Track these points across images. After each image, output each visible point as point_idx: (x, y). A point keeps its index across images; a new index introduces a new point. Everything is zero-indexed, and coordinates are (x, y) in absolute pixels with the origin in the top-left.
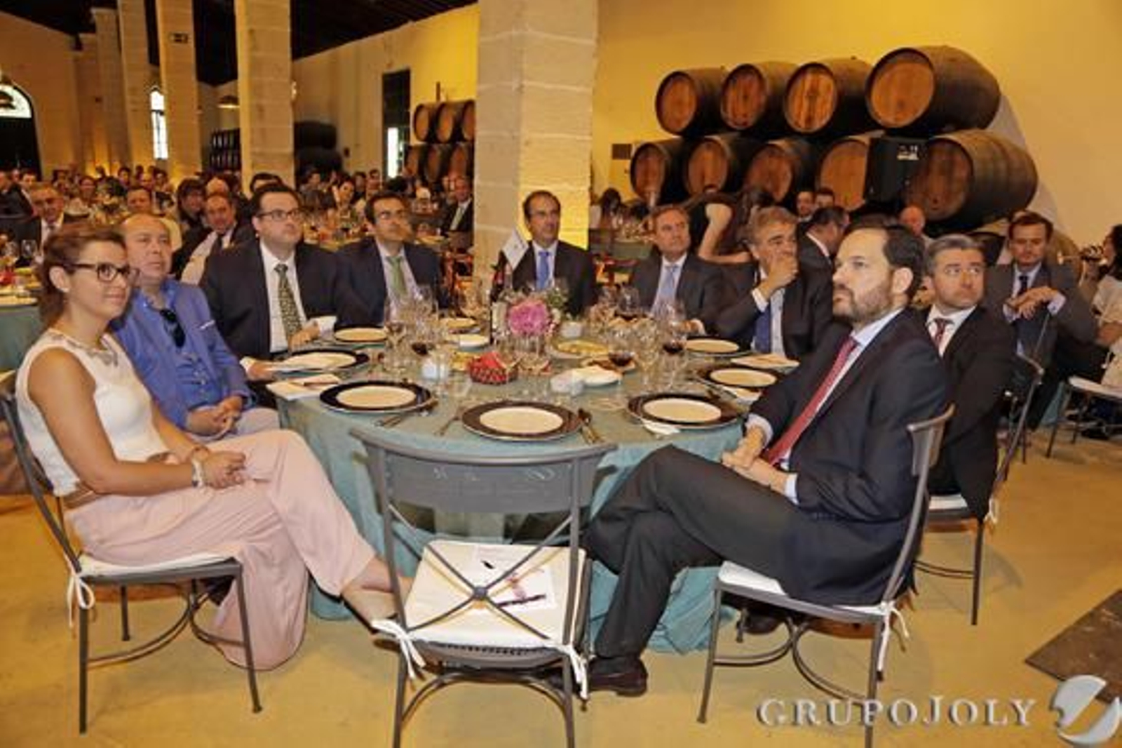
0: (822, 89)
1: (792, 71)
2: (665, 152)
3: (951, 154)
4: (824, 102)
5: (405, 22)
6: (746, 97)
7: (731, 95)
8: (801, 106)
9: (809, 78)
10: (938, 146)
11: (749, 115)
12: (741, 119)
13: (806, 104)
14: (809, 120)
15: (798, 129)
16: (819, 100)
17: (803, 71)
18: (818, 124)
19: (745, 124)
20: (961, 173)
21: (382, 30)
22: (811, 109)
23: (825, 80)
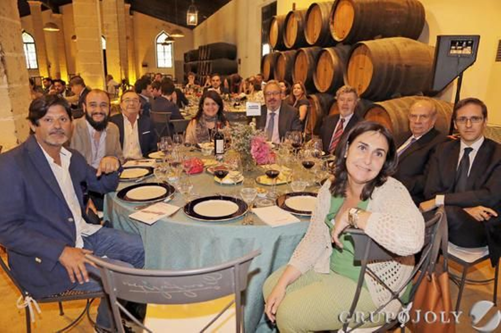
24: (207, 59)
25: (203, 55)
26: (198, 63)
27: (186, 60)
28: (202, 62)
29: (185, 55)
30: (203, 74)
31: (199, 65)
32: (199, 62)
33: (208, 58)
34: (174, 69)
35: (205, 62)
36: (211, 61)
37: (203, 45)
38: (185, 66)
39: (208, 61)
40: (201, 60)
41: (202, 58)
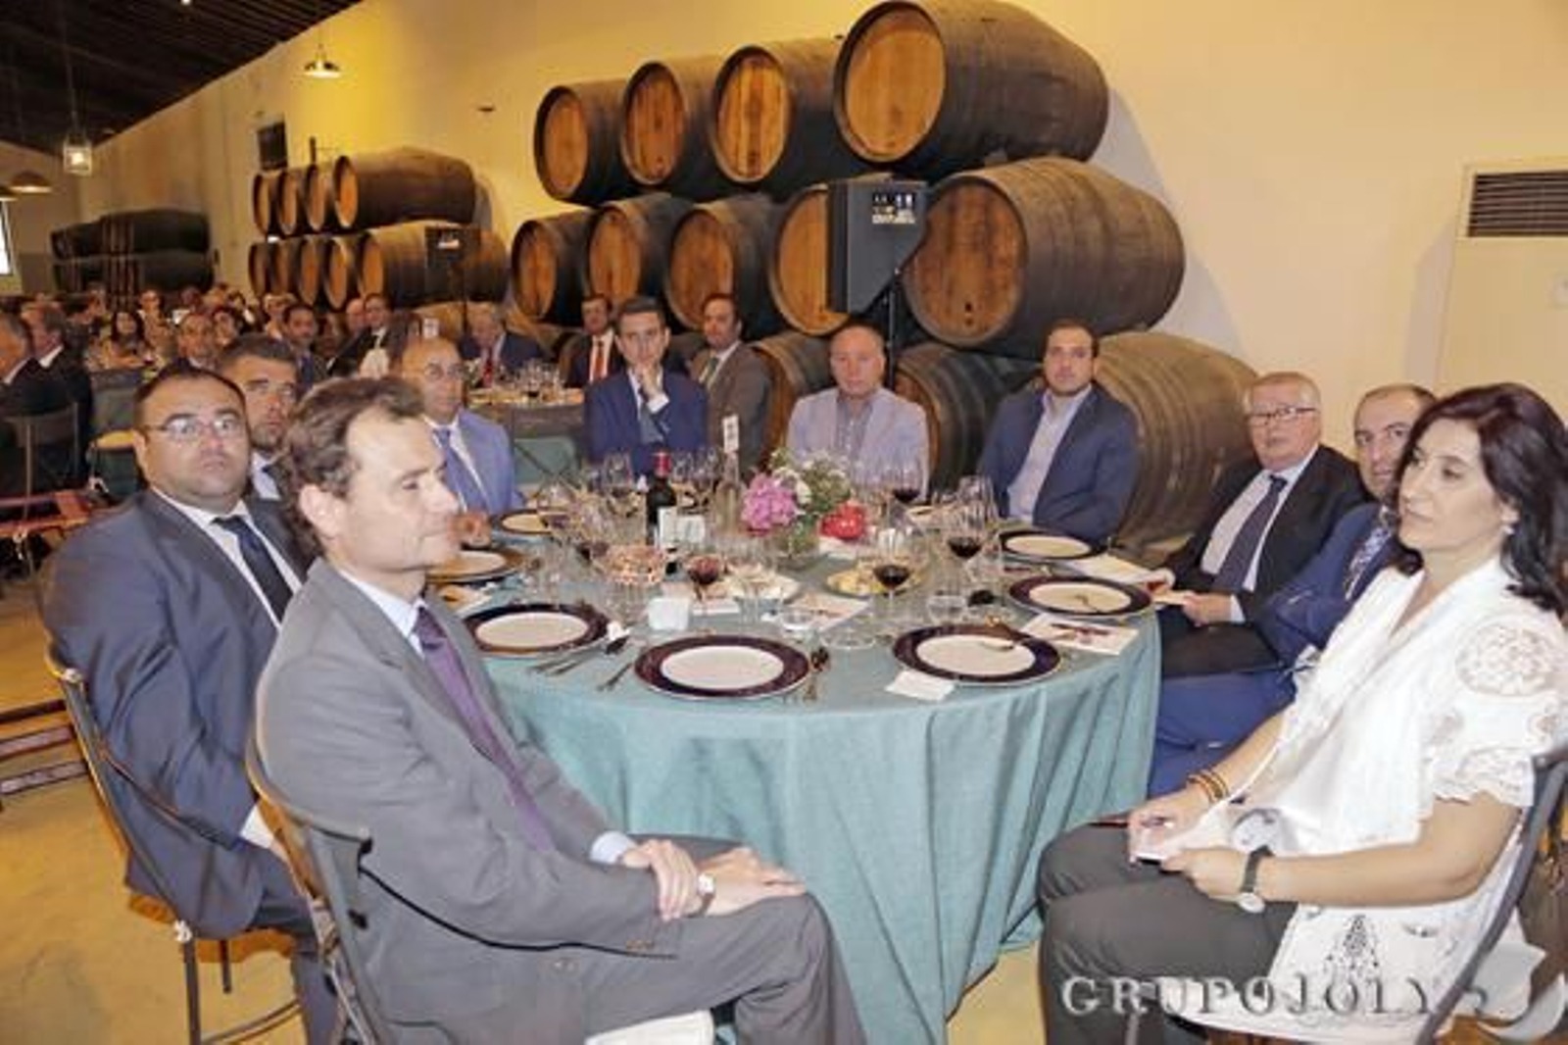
0: (767, 98)
1: (718, 67)
2: (557, 235)
3: (987, 209)
4: (773, 121)
5: (272, 45)
6: (658, 124)
7: (640, 120)
8: (738, 134)
9: (746, 77)
10: (963, 193)
11: (665, 158)
12: (654, 168)
13: (745, 129)
14: (753, 158)
15: (738, 178)
16: (765, 120)
17: (735, 63)
18: (767, 165)
19: (660, 172)
20: (1007, 247)
21: (246, 60)
22: (754, 137)
23: (771, 79)
24: (126, 252)
25: (113, 239)
26: (101, 263)
27: (58, 253)
28: (114, 259)
29: (55, 237)
30: (121, 288)
31: (106, 266)
32: (105, 258)
33: (131, 247)
34: (17, 278)
35: (122, 259)
36: (140, 257)
37: (112, 211)
38: (57, 268)
39: (131, 257)
40: (109, 252)
41: (113, 249)
